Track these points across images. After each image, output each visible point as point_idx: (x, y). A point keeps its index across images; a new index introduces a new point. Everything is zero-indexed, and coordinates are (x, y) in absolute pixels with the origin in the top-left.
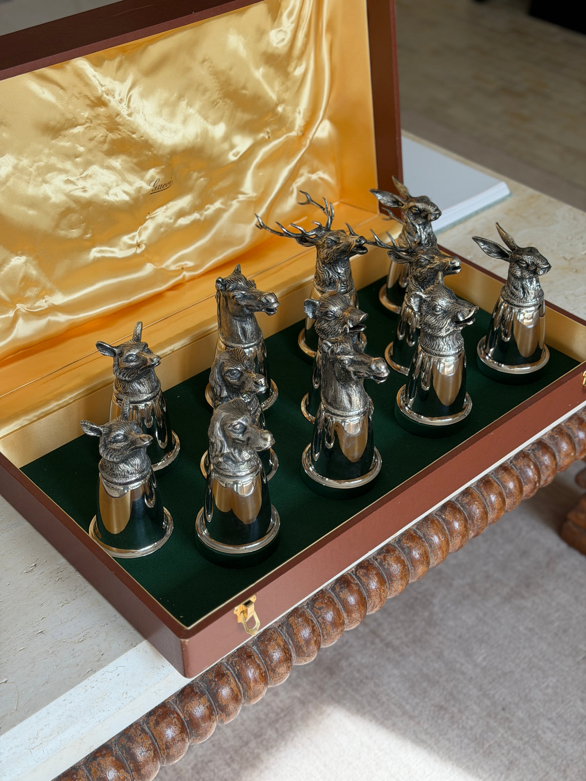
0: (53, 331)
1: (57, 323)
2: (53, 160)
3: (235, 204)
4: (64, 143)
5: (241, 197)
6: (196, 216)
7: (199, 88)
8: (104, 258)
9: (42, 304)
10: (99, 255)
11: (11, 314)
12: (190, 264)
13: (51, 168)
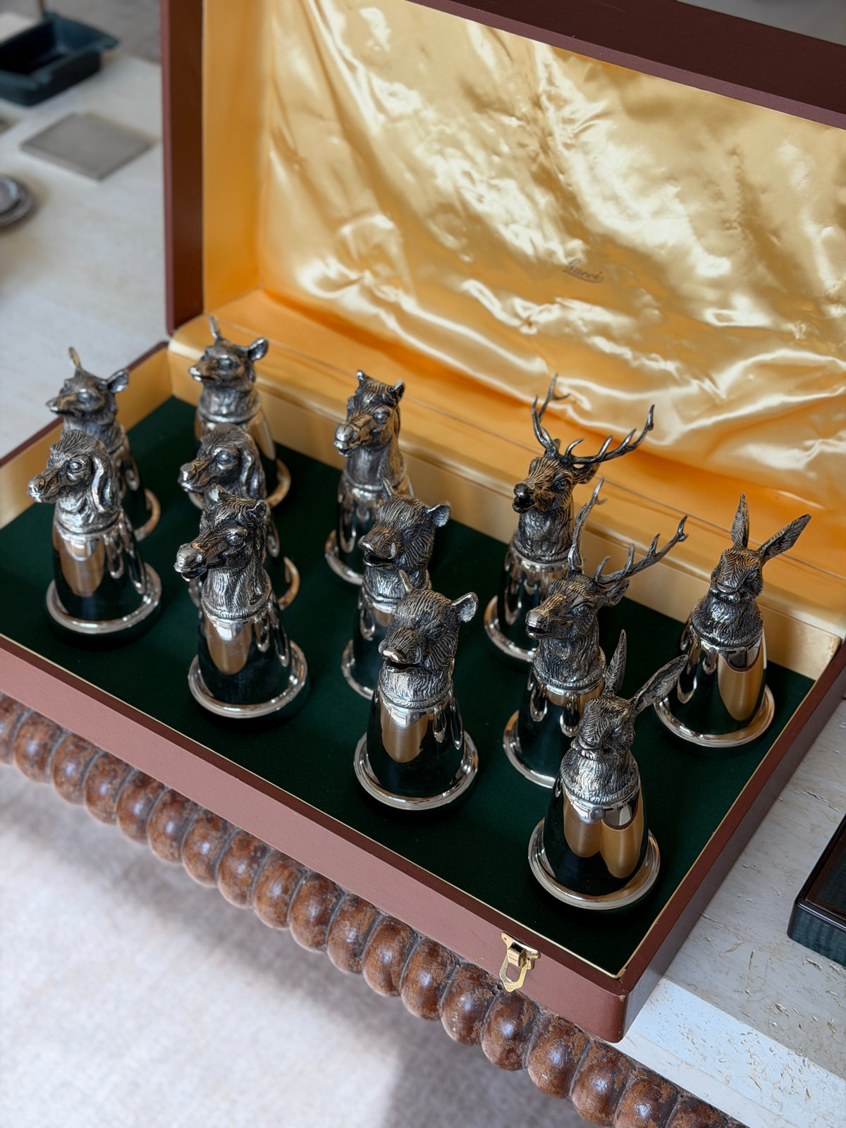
0: (374, 328)
1: (383, 324)
2: (465, 137)
3: (694, 387)
4: (486, 125)
5: (707, 385)
6: (627, 353)
7: (709, 185)
8: (477, 301)
9: (391, 293)
10: (476, 294)
11: (353, 275)
12: (586, 405)
13: (458, 145)
